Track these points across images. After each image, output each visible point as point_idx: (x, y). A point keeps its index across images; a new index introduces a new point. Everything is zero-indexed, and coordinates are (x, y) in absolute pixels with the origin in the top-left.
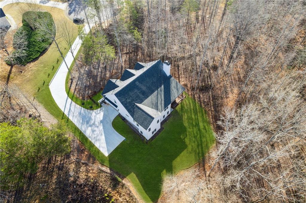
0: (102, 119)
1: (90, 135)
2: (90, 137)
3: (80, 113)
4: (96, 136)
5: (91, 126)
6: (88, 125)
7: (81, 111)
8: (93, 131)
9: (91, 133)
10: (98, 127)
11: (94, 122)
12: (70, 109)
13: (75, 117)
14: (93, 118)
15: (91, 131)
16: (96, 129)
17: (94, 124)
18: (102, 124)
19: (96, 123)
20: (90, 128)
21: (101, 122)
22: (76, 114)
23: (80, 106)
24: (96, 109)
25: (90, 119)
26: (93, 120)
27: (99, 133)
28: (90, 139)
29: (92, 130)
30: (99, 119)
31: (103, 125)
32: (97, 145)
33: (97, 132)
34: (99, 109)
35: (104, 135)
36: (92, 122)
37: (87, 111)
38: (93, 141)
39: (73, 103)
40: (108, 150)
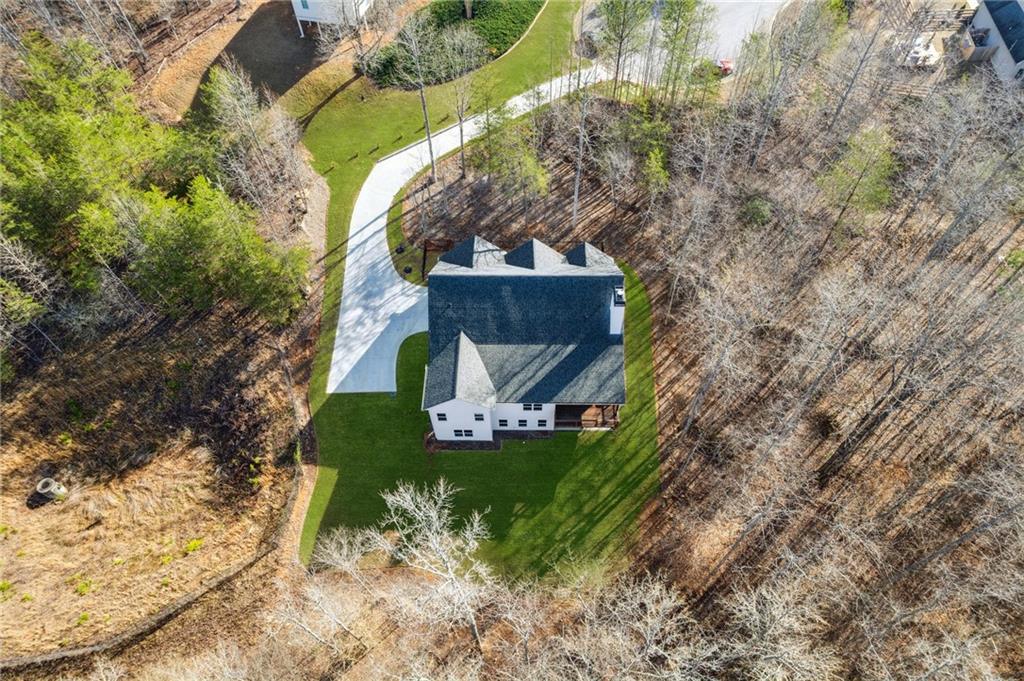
0: (400, 311)
1: (346, 326)
2: (341, 328)
3: (374, 266)
4: (353, 335)
5: (366, 308)
6: (364, 302)
7: (380, 262)
8: (360, 322)
9: (353, 322)
10: (375, 321)
11: (381, 306)
12: (366, 241)
13: (357, 265)
14: (387, 295)
15: (356, 318)
16: (369, 322)
17: (376, 309)
18: (388, 322)
19: (382, 312)
20: (359, 311)
21: (394, 317)
22: (367, 261)
23: (391, 249)
24: (412, 283)
25: (381, 292)
26: (382, 302)
27: (365, 334)
28: (338, 333)
29: (360, 317)
30: (394, 308)
31: (389, 325)
32: (336, 355)
33: (363, 331)
34: (418, 287)
35: (368, 346)
36: (377, 302)
37: (393, 272)
38: (338, 342)
39: (384, 234)
40: (342, 383)
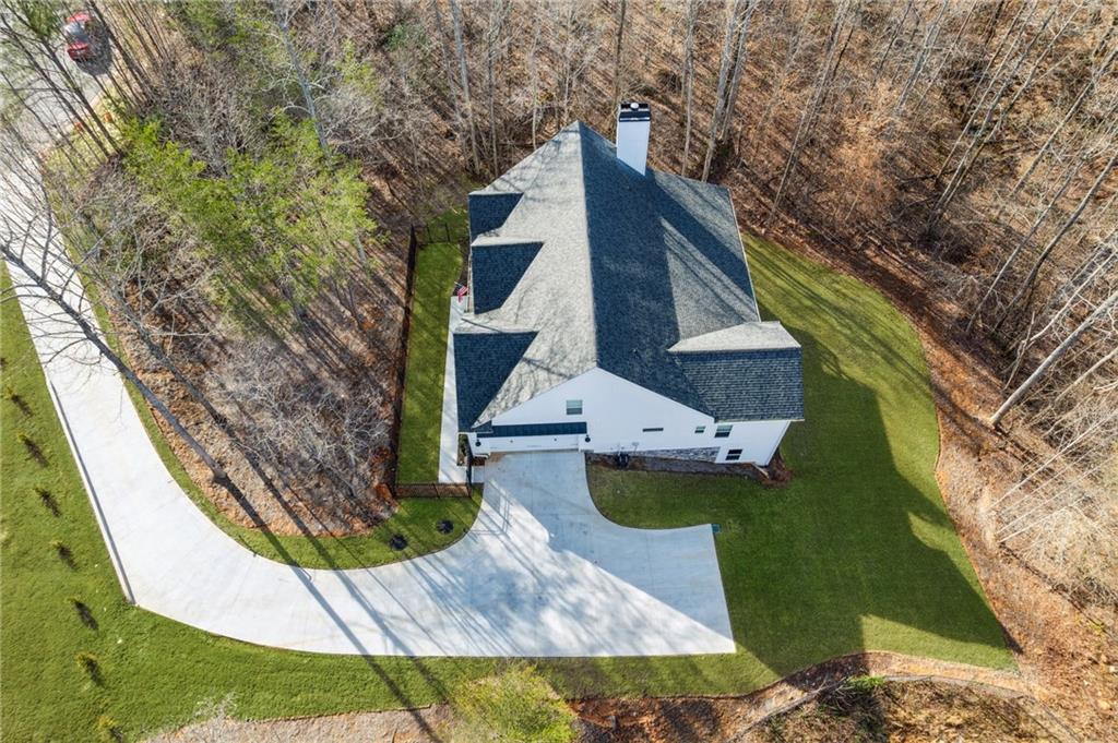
0: (543, 534)
1: (584, 637)
2: (592, 649)
3: (439, 594)
4: (606, 620)
5: (540, 602)
6: (527, 607)
7: (430, 581)
8: (577, 613)
9: (577, 625)
10: (572, 580)
11: (534, 572)
12: (376, 616)
13: (438, 632)
14: (510, 563)
15: (569, 621)
16: (573, 594)
17: (543, 583)
18: (571, 555)
19: (548, 570)
20: (550, 617)
21: (557, 544)
22: (428, 611)
23: (397, 559)
24: (475, 516)
25: (507, 580)
26: (526, 572)
27: (601, 595)
28: (604, 654)
29: (563, 611)
30: (539, 547)
31: (576, 551)
32: (655, 647)
33: (594, 602)
34: (484, 506)
35: (630, 587)
36: (527, 583)
37: (453, 555)
38: (625, 651)
39: (357, 575)
40: (711, 624)
